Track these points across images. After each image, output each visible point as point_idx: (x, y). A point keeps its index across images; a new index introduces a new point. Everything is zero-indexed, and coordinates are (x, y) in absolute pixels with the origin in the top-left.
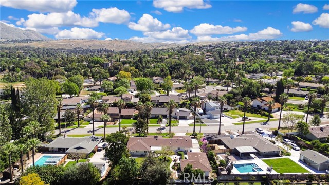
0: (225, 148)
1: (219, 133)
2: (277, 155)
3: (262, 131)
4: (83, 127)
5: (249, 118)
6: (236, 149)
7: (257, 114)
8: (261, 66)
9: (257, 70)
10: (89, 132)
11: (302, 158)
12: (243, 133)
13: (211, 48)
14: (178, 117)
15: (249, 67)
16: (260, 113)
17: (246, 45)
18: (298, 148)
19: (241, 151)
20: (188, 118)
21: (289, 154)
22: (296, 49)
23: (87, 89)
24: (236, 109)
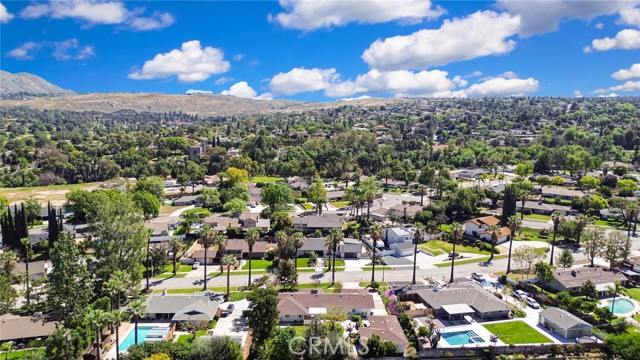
0: (425, 308)
1: (414, 282)
2: (504, 316)
3: (481, 278)
4: (183, 276)
5: (461, 254)
6: (442, 309)
7: (474, 246)
8: (477, 153)
9: (470, 161)
10: (195, 284)
11: (543, 321)
12: (451, 281)
13: (384, 113)
14: (343, 255)
15: (455, 155)
16: (479, 246)
17: (449, 106)
18: (537, 305)
19: (451, 312)
20: (359, 255)
21: (522, 315)
22: (538, 119)
23: (170, 202)
24: (438, 239)
